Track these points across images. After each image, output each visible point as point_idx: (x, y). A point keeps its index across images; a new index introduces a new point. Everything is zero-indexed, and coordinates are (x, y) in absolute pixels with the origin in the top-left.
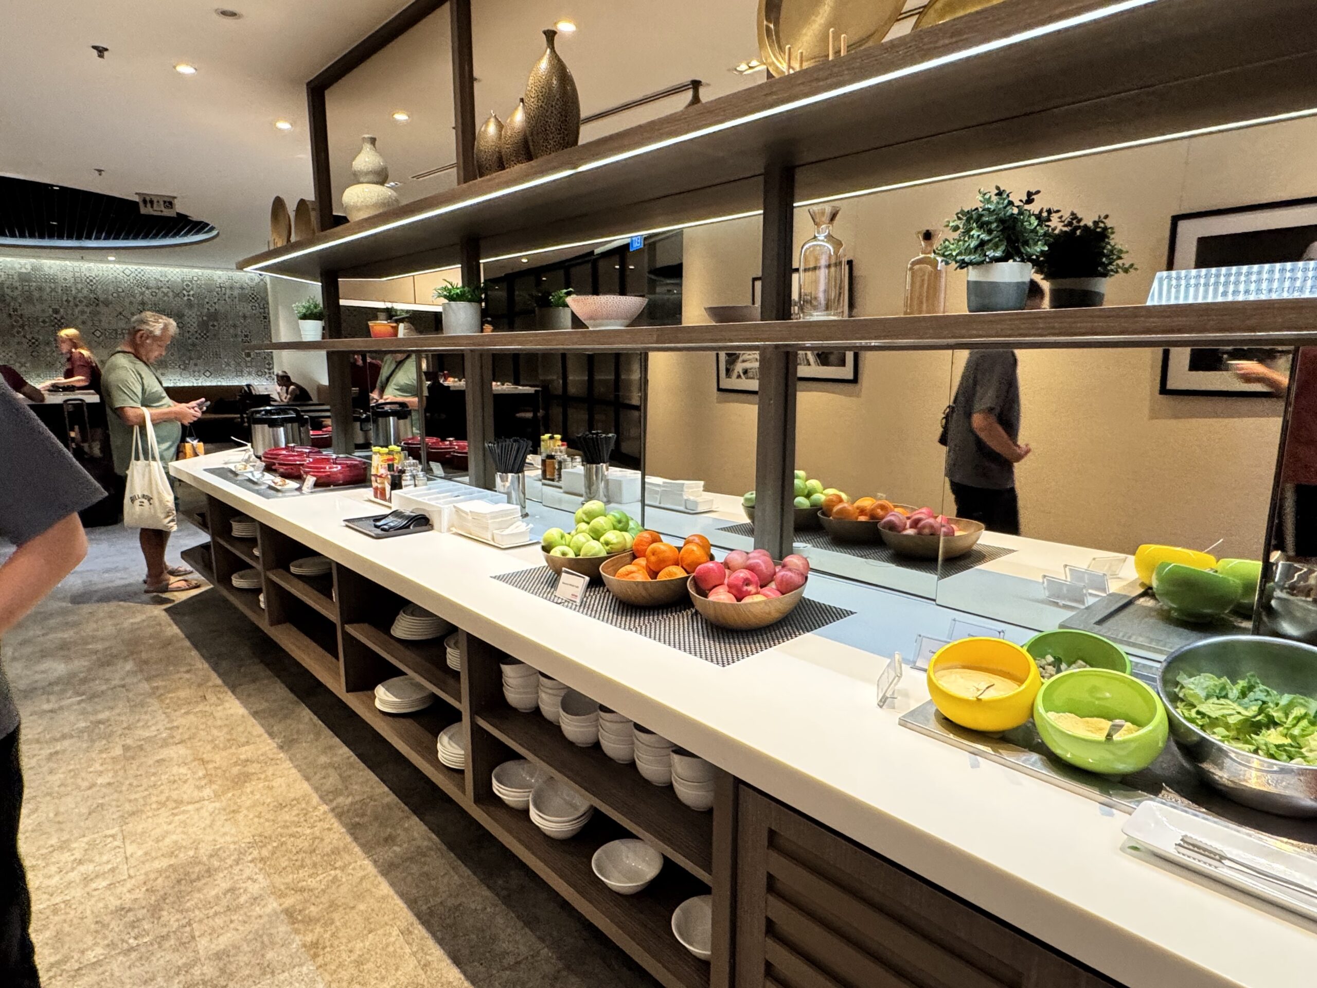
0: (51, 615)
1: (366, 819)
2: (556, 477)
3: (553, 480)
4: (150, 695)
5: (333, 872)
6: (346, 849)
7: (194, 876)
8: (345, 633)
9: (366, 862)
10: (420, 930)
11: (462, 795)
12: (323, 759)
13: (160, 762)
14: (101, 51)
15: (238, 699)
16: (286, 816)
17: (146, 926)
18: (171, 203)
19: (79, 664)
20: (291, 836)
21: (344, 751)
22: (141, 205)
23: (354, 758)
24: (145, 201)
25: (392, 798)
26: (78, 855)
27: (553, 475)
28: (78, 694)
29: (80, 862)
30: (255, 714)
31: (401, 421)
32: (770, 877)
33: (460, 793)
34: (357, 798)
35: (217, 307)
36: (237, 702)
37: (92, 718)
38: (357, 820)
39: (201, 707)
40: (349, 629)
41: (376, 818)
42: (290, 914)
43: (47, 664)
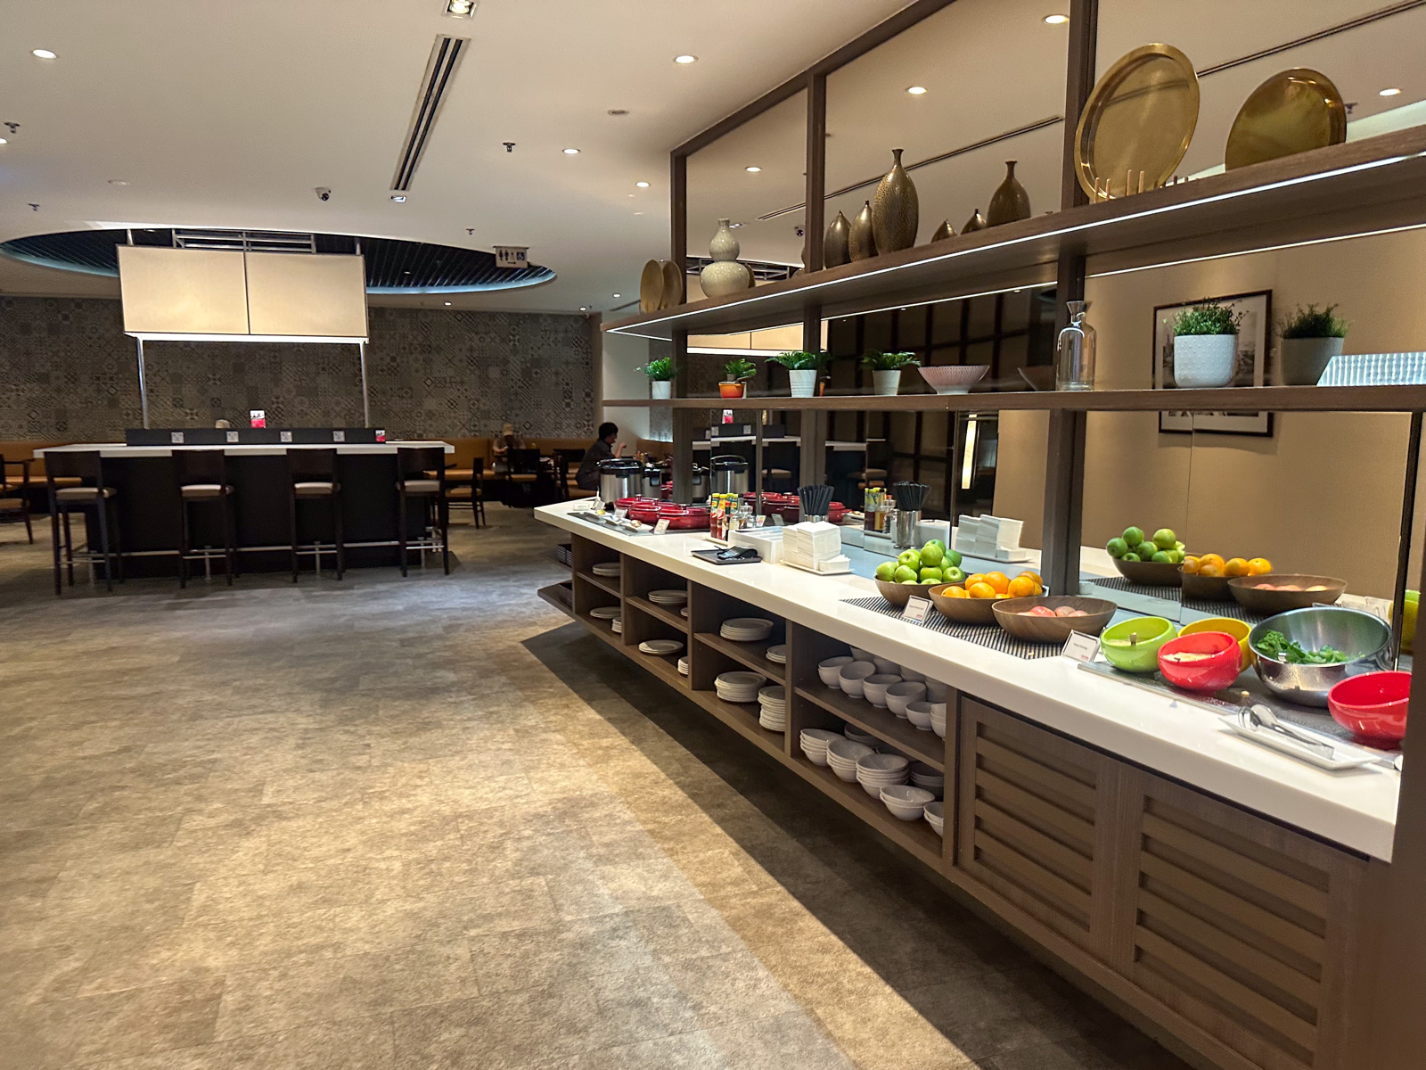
0: (432, 639)
1: (702, 792)
2: (884, 529)
3: (881, 532)
4: (525, 700)
5: (680, 817)
6: (688, 805)
7: (582, 805)
8: (694, 640)
9: (704, 815)
10: (744, 854)
11: (782, 753)
12: (667, 753)
13: (544, 741)
14: (510, 146)
15: (594, 708)
16: (641, 781)
17: (556, 824)
18: (523, 254)
19: (466, 675)
20: (647, 793)
21: (682, 751)
22: (498, 258)
23: (691, 756)
24: (501, 255)
25: (723, 783)
26: (502, 784)
27: (881, 527)
28: (470, 694)
29: (504, 788)
30: (609, 720)
31: (738, 476)
32: (979, 757)
33: (780, 752)
34: (695, 780)
35: (540, 352)
36: (593, 711)
37: (486, 710)
38: (696, 791)
39: (566, 711)
40: (698, 636)
41: (710, 792)
42: (651, 832)
43: (440, 673)
